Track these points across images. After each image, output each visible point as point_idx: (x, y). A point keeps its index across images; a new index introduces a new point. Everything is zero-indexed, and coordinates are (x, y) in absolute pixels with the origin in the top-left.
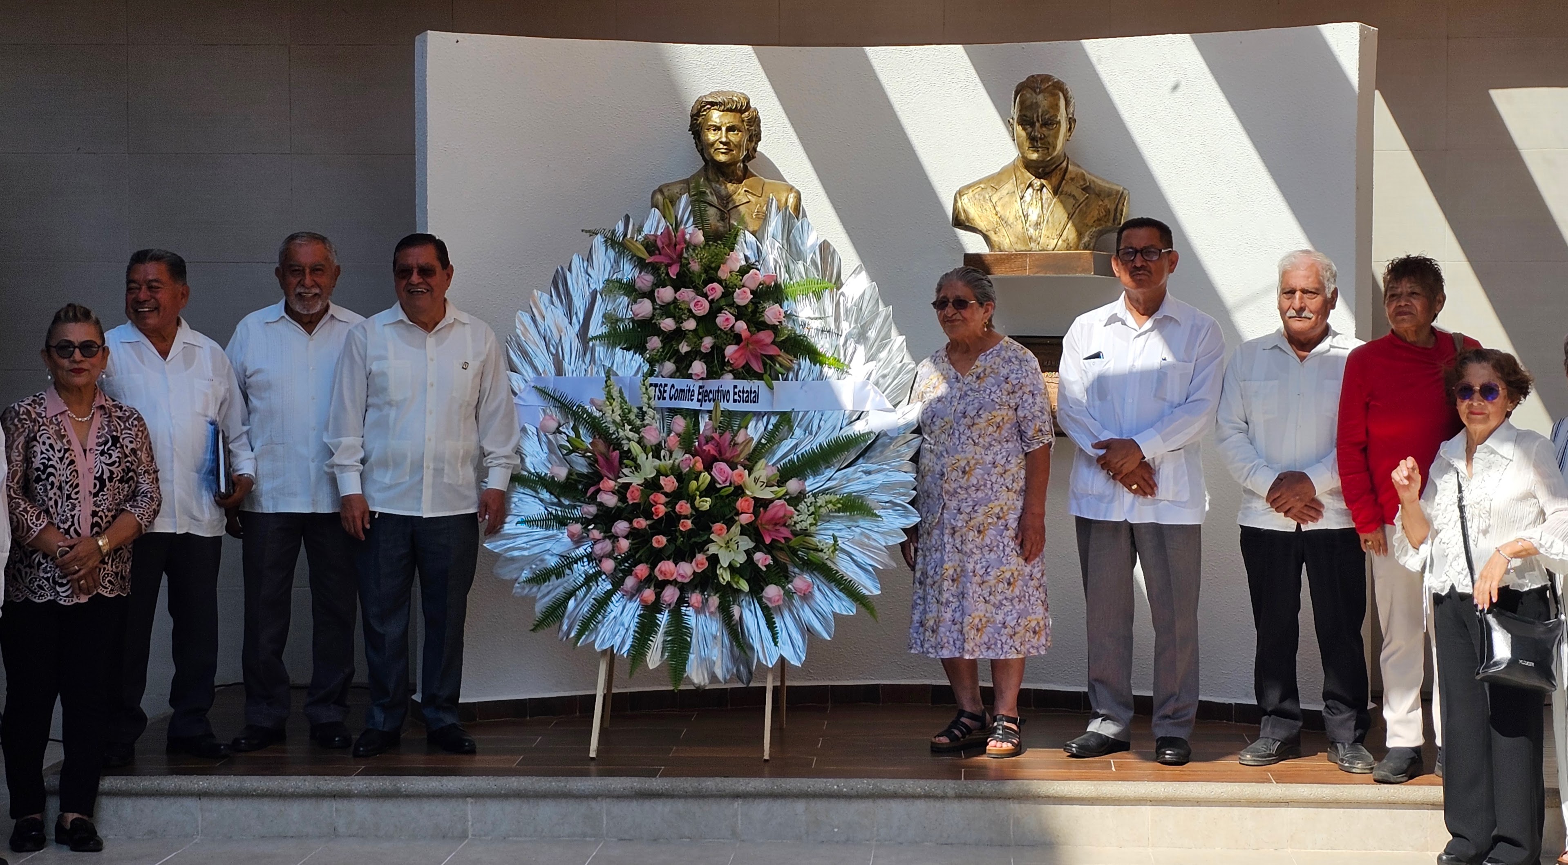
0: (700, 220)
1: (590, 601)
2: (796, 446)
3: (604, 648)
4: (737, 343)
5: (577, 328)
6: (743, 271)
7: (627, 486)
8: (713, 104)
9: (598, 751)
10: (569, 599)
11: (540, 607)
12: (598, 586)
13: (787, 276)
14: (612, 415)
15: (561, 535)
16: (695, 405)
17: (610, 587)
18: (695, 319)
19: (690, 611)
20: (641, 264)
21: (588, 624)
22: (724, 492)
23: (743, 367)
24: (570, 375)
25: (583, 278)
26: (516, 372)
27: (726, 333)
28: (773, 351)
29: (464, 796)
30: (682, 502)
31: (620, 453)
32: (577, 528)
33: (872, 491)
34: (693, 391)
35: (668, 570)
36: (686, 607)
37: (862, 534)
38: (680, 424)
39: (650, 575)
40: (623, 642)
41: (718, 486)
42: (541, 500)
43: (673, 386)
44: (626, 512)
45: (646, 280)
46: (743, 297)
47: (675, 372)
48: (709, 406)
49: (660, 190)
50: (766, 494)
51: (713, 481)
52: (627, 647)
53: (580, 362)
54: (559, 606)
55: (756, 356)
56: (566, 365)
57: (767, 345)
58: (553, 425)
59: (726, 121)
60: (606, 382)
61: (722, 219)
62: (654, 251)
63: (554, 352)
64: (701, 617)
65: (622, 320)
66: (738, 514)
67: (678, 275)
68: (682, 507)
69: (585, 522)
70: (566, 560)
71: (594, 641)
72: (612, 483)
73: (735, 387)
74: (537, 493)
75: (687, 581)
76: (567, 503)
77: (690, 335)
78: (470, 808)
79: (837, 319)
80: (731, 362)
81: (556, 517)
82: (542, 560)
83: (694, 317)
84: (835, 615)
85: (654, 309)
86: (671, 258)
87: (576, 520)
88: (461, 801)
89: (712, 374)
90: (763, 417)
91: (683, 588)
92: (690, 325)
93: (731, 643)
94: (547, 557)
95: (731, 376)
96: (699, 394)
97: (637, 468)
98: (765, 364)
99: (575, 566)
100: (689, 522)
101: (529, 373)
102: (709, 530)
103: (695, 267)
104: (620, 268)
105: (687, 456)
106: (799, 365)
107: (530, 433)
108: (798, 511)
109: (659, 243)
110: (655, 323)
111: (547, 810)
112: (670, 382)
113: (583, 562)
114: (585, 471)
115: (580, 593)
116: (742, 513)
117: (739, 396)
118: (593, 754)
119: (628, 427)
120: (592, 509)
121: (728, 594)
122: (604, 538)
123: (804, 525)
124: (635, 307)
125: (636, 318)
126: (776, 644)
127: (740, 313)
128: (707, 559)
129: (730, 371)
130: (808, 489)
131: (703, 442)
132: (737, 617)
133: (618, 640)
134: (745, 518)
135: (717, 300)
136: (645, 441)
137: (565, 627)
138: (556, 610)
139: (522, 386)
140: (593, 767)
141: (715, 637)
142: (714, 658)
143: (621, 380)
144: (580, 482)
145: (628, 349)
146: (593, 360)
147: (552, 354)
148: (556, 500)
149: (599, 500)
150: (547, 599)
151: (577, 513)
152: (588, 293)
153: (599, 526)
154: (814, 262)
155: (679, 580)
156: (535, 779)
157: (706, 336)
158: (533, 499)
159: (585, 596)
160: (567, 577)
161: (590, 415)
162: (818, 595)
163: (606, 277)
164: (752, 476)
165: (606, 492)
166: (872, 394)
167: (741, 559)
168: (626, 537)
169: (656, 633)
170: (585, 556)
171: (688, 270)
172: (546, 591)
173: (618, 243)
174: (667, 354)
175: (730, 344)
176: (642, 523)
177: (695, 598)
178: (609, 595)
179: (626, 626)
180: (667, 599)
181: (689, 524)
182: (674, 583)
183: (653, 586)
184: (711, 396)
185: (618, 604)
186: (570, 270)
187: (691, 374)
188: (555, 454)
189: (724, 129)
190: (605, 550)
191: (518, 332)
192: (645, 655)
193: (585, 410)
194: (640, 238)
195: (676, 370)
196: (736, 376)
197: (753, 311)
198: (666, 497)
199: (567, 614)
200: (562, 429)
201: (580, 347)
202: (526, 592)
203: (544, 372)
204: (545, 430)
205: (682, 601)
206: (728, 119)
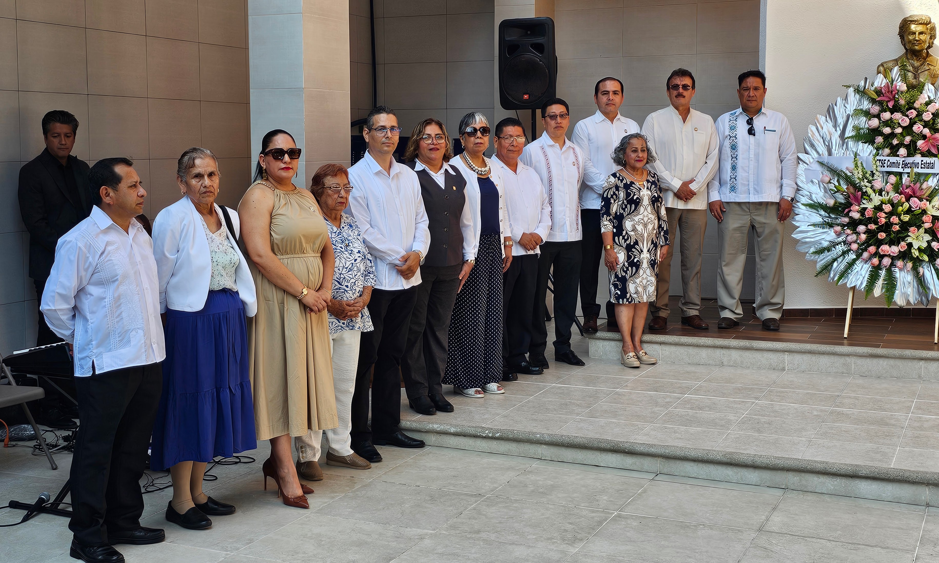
0: (904, 78)
1: (845, 263)
3: (852, 286)
4: (924, 139)
5: (839, 132)
6: (927, 104)
7: (865, 209)
8: (911, 21)
9: (848, 335)
10: (834, 262)
11: (819, 265)
12: (848, 256)
14: (858, 175)
15: (830, 232)
16: (901, 170)
17: (855, 257)
19: (897, 270)
20: (873, 101)
21: (844, 274)
22: (915, 213)
23: (926, 151)
24: (836, 156)
25: (842, 110)
26: (809, 154)
27: (918, 134)
29: (784, 351)
30: (894, 217)
31: (862, 193)
32: (838, 228)
34: (899, 163)
35: (886, 249)
36: (895, 267)
38: (893, 179)
39: (876, 251)
40: (862, 283)
41: (913, 209)
42: (820, 215)
43: (889, 160)
44: (865, 221)
45: (875, 109)
46: (927, 117)
48: (908, 170)
49: (882, 65)
51: (910, 207)
52: (864, 285)
53: (841, 149)
54: (829, 265)
55: (934, 146)
56: (833, 150)
58: (827, 179)
59: (919, 29)
60: (854, 159)
61: (915, 78)
62: (880, 95)
63: (827, 144)
64: (903, 273)
65: (862, 129)
66: (923, 223)
67: (893, 106)
68: (894, 219)
70: (833, 243)
71: (846, 282)
72: (857, 207)
73: (922, 161)
74: (818, 211)
75: (895, 255)
76: (833, 216)
77: (899, 136)
78: (787, 357)
80: (920, 148)
81: (828, 223)
82: (820, 243)
83: (901, 126)
85: (880, 123)
86: (889, 98)
87: (838, 225)
88: (782, 353)
89: (909, 155)
90: (936, 176)
91: (893, 258)
92: (899, 130)
93: (918, 286)
94: (823, 242)
95: (920, 155)
96: (903, 164)
97: (870, 200)
99: (837, 246)
100: (898, 226)
101: (815, 155)
102: (908, 231)
103: (902, 102)
104: (861, 103)
105: (897, 194)
107: (815, 183)
109: (883, 91)
110: (880, 130)
111: (824, 360)
112: (887, 158)
113: (841, 245)
114: (843, 201)
115: (840, 260)
116: (926, 222)
117: (924, 165)
118: (846, 336)
119: (866, 181)
120: (846, 220)
121: (917, 262)
122: (852, 234)
124: (870, 122)
125: (870, 128)
127: (926, 125)
128: (906, 245)
129: (919, 153)
131: (905, 188)
132: (921, 273)
133: (859, 283)
134: (927, 225)
135: (914, 118)
136: (874, 187)
138: (827, 267)
139: (812, 160)
140: (845, 342)
141: (910, 283)
142: (909, 293)
143: (861, 158)
144: (840, 207)
145: (865, 143)
146: (847, 148)
147: (826, 146)
148: (828, 215)
149: (850, 215)
150: (823, 262)
151: (838, 221)
152: (845, 116)
153: (850, 228)
155: (892, 254)
156: (818, 345)
157: (907, 136)
158: (816, 214)
159: (842, 261)
160: (833, 252)
161: (846, 174)
163: (855, 108)
164: (931, 205)
165: (854, 211)
167: (924, 245)
168: (864, 233)
169: (879, 279)
170: (842, 242)
171: (898, 104)
172: (822, 258)
173: (861, 91)
174: (886, 145)
175: (920, 140)
176: (872, 227)
177: (900, 263)
178: (854, 261)
179: (863, 276)
180: (885, 263)
181: (897, 228)
182: (889, 256)
183: (877, 257)
184: (909, 165)
186: (836, 105)
187: (899, 155)
188: (827, 192)
189: (917, 33)
190: (853, 239)
191: (810, 135)
192: (873, 290)
193: (844, 172)
194: (873, 88)
195: (891, 153)
196: (923, 155)
197: (933, 123)
198: (886, 214)
199: (833, 269)
200: (832, 181)
201: (841, 142)
202: (812, 258)
203: (822, 154)
204: (823, 182)
205: (892, 265)
206: (920, 28)
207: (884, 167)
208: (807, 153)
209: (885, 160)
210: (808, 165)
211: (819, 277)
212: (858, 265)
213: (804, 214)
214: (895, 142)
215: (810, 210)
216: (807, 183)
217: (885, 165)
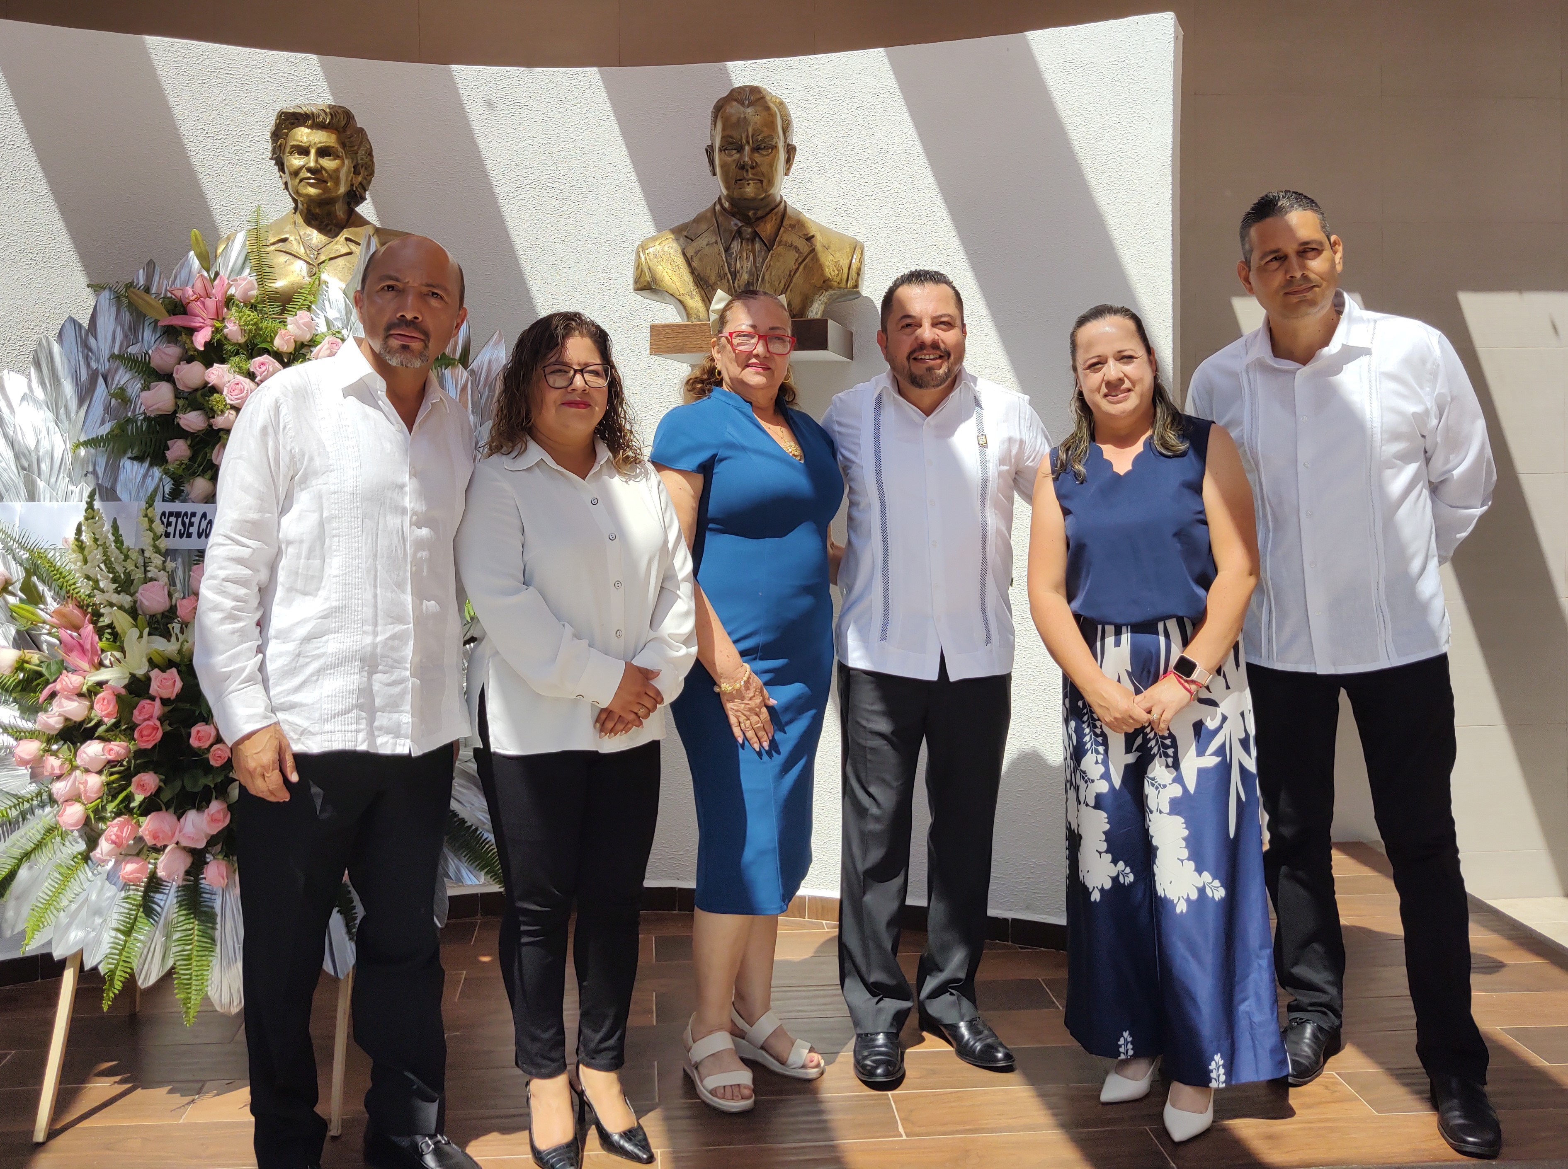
7: (101, 686)
8: (296, 116)
25: (79, 353)
31: (97, 628)
45: (166, 355)
56: (42, 483)
59: (316, 141)
62: (176, 310)
65: (132, 416)
67: (208, 344)
85: (175, 398)
110: (177, 420)
120: (53, 721)
124: (145, 394)
125: (149, 412)
136: (141, 608)
145: (139, 459)
152: (86, 376)
163: (115, 351)
165: (67, 695)
168: (99, 771)
171: (223, 336)
174: (198, 466)
186: (59, 341)
189: (313, 151)
206: (321, 139)
209: (194, 514)
217: (191, 530)
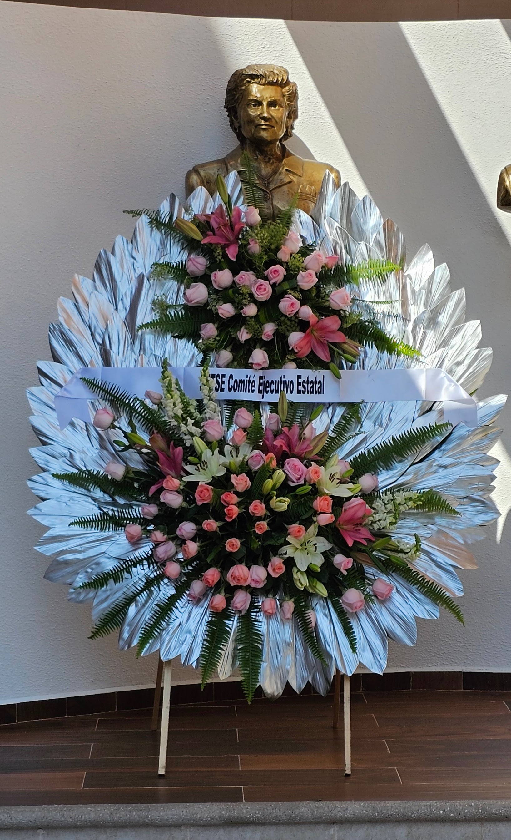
0: (251, 198)
1: (152, 606)
2: (365, 438)
3: (171, 658)
4: (303, 330)
5: (123, 314)
6: (303, 253)
7: (194, 485)
8: (253, 77)
9: (167, 766)
10: (129, 604)
11: (98, 613)
12: (160, 590)
13: (349, 257)
14: (173, 409)
15: (117, 537)
16: (255, 397)
17: (173, 592)
18: (256, 304)
19: (261, 617)
20: (192, 246)
21: (152, 631)
22: (300, 491)
23: (307, 357)
24: (119, 366)
25: (128, 262)
26: (61, 363)
27: (290, 320)
28: (339, 337)
29: (35, 828)
30: (256, 502)
31: (183, 448)
32: (136, 529)
33: (448, 486)
34: (254, 381)
35: (242, 576)
36: (257, 612)
37: (439, 531)
38: (242, 417)
39: (221, 579)
40: (191, 651)
41: (292, 485)
42: (94, 499)
43: (231, 376)
44: (195, 514)
45: (198, 263)
46: (306, 281)
47: (232, 362)
48: (274, 398)
49: (196, 170)
50: (343, 491)
51: (287, 478)
53: (129, 352)
54: (119, 612)
55: (321, 343)
56: (113, 355)
57: (333, 332)
58: (107, 419)
59: (267, 95)
60: (163, 373)
61: (266, 199)
62: (206, 232)
63: (99, 340)
64: (274, 623)
65: (171, 306)
66: (316, 513)
67: (236, 258)
68: (257, 507)
69: (144, 522)
70: (124, 563)
71: (159, 651)
72: (177, 482)
73: (299, 377)
74: (89, 491)
75: (261, 586)
76: (121, 501)
77: (252, 322)
79: (404, 303)
80: (296, 351)
81: (112, 518)
82: (98, 564)
83: (255, 302)
84: (417, 619)
85: (209, 294)
86: (227, 239)
87: (134, 520)
89: (275, 363)
90: (328, 408)
91: (253, 592)
92: (251, 310)
93: (306, 651)
94: (102, 560)
95: (294, 365)
96: (260, 384)
97: (201, 464)
98: (332, 353)
99: (134, 569)
100: (265, 523)
101: (76, 365)
102: (285, 532)
103: (255, 248)
104: (167, 250)
105: (256, 452)
106: (366, 353)
107: (79, 428)
108: (374, 509)
109: (212, 223)
110: (211, 310)
112: (228, 372)
113: (143, 565)
114: (140, 468)
115: (141, 599)
116: (321, 513)
117: (304, 387)
118: (162, 771)
119: (190, 422)
120: (153, 509)
121: (304, 599)
122: (167, 540)
123: (383, 524)
124: (188, 292)
125: (190, 305)
126: (354, 650)
127: (305, 297)
128: (284, 563)
129: (293, 360)
130: (380, 485)
131: (271, 436)
132: (312, 623)
133: (185, 649)
134: (324, 519)
135: (279, 284)
136: (208, 436)
137: (126, 635)
138: (115, 617)
139: (69, 377)
141: (288, 644)
142: (289, 667)
143: (175, 371)
144: (137, 481)
145: (180, 337)
146: (142, 348)
147: (98, 343)
148: (109, 499)
149: (162, 500)
150: (104, 605)
151: (135, 513)
152: (134, 278)
153: (161, 526)
154: (377, 243)
155: (253, 585)
157: (268, 322)
158: (85, 498)
159: (146, 602)
160: (126, 582)
161: (146, 408)
162: (396, 597)
163: (153, 261)
164: (327, 473)
165: (170, 491)
166: (446, 383)
167: (318, 561)
168: (193, 539)
169: (226, 641)
170: (145, 559)
171: (247, 252)
172: (104, 596)
173: (164, 225)
174: (223, 342)
175: (295, 331)
176: (211, 525)
177: (268, 603)
178: (173, 600)
179: (194, 635)
180: (238, 605)
181: (264, 525)
182: (248, 588)
183: (223, 591)
184: (273, 387)
185: (183, 609)
186: (113, 253)
187: (252, 364)
188: (106, 449)
189: (265, 103)
190: (169, 553)
191: (61, 319)
192: (215, 665)
193: (142, 403)
194: (187, 217)
195: (234, 359)
196: (301, 365)
197: (318, 295)
198: (238, 497)
199: (128, 620)
200: (116, 424)
201: (129, 336)
202: (81, 597)
203: (91, 362)
204: (97, 424)
205: (253, 606)
206: (269, 93)
207: (222, 390)
208: (56, 359)
209: (224, 376)
210: (61, 386)
211: (99, 639)
212: (182, 611)
213: (58, 499)
214: (244, 335)
215: (73, 489)
216: (62, 427)
217: (223, 386)
